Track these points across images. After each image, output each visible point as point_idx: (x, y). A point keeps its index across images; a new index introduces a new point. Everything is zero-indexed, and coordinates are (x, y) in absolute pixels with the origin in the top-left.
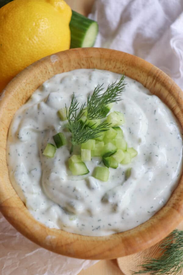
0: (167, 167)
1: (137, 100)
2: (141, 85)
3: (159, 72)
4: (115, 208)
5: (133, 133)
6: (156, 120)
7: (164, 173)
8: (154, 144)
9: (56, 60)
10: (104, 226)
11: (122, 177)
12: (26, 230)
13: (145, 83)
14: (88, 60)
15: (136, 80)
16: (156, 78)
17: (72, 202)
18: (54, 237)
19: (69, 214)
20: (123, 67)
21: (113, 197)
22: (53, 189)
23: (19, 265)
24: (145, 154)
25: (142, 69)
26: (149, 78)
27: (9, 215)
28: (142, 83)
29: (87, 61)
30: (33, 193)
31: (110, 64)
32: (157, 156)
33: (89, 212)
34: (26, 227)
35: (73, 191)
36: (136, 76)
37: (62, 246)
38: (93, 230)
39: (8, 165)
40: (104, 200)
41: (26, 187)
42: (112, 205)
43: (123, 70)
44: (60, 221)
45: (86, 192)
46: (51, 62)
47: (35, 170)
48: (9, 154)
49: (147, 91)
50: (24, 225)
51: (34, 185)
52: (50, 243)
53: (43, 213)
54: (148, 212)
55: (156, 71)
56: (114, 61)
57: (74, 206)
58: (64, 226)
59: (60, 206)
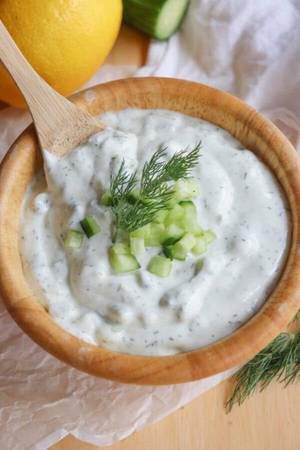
0: (260, 257)
1: (218, 157)
2: (228, 134)
3: (253, 115)
4: (178, 315)
5: (209, 208)
6: (247, 188)
7: (255, 267)
8: (242, 224)
9: (94, 98)
10: (162, 341)
11: (191, 272)
12: (51, 340)
13: (233, 131)
14: (143, 97)
15: (220, 126)
16: (247, 124)
17: (116, 306)
18: (89, 350)
19: (111, 324)
20: (198, 107)
21: (176, 297)
22: (88, 290)
23: (33, 418)
24: (226, 239)
25: (226, 109)
26: (238, 123)
27: (26, 321)
28: (229, 131)
29: (141, 99)
30: (58, 294)
31: (178, 102)
32: (244, 240)
33: (141, 319)
34: (50, 336)
35: (118, 290)
36: (219, 121)
37: (101, 362)
38: (146, 347)
39: (21, 255)
40: (163, 302)
41: (48, 286)
42: (174, 309)
43: (198, 113)
44: (98, 333)
45: (136, 291)
46: (86, 101)
47: (61, 262)
48: (23, 238)
49: (238, 143)
50: (48, 333)
51: (60, 283)
52: (84, 357)
53: (74, 322)
54: (229, 322)
55: (248, 113)
56: (183, 99)
57: (118, 310)
58: (105, 342)
59: (98, 313)
